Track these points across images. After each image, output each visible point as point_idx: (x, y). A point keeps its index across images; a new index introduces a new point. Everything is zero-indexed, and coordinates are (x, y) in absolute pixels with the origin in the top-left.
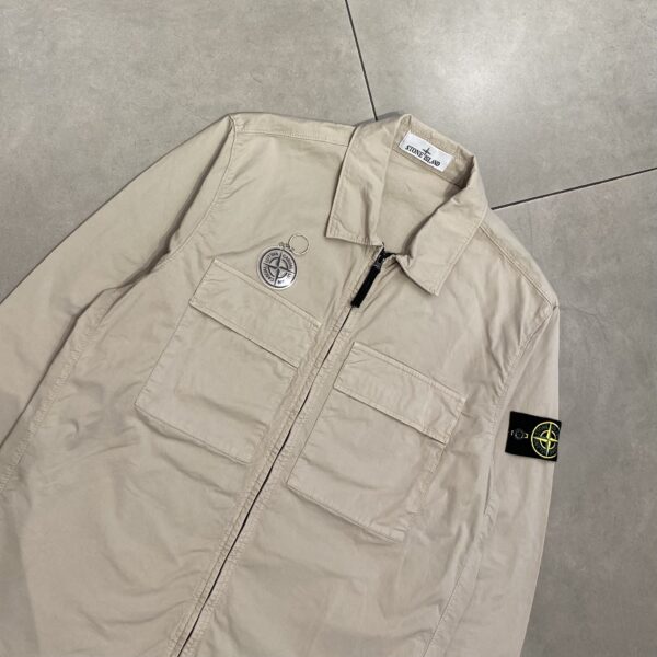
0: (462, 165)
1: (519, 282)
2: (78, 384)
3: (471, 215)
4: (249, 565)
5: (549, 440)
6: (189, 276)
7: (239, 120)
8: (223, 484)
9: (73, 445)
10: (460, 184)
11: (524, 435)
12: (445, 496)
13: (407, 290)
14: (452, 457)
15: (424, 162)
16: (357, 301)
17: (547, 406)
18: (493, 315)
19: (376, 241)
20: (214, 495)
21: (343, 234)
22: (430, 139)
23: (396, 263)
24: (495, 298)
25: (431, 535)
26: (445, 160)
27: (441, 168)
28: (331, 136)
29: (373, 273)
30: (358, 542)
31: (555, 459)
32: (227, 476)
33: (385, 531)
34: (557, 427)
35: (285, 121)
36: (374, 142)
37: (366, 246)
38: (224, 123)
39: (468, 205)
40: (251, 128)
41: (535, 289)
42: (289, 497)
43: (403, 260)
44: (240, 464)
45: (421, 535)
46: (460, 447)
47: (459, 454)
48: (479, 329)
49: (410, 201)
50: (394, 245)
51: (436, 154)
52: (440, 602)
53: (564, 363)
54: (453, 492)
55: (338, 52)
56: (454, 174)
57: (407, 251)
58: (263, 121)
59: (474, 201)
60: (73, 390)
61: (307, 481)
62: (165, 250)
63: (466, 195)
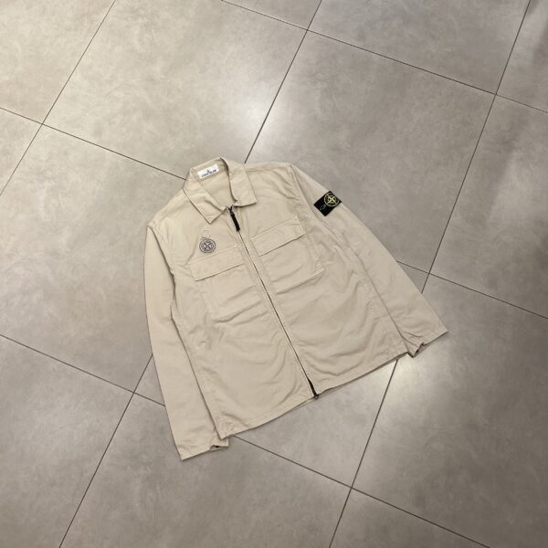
0: (221, 163)
1: (275, 172)
2: (192, 332)
3: (240, 171)
4: (292, 323)
5: (332, 199)
6: (187, 275)
7: (151, 224)
8: (260, 312)
9: (210, 348)
10: (227, 168)
11: (324, 206)
12: (321, 246)
13: (248, 210)
14: (311, 235)
15: (212, 175)
16: (238, 229)
17: (321, 192)
18: (277, 187)
19: (223, 208)
20: (262, 318)
21: (214, 217)
22: (205, 167)
23: (236, 207)
24: (273, 183)
25: (331, 259)
26: (215, 167)
27: (218, 170)
28: (179, 198)
29: (233, 216)
30: (314, 284)
31: (340, 202)
32: (259, 310)
33: (317, 273)
34: (330, 193)
35: (164, 209)
36: (192, 186)
37: (223, 213)
38: (149, 230)
39: (235, 170)
40: (157, 222)
41: (281, 168)
42: (282, 296)
43: (236, 204)
44: (258, 303)
45: (329, 263)
46: (309, 229)
47: (311, 231)
48: (279, 196)
49: (222, 188)
50: (230, 203)
51: (211, 169)
52: (353, 272)
53: (313, 176)
54: (321, 242)
55: (155, 177)
56: (223, 168)
57: (235, 201)
58: (157, 217)
59: (235, 167)
60: (192, 335)
61: (280, 286)
62: (172, 276)
63: (230, 169)
